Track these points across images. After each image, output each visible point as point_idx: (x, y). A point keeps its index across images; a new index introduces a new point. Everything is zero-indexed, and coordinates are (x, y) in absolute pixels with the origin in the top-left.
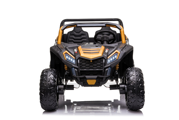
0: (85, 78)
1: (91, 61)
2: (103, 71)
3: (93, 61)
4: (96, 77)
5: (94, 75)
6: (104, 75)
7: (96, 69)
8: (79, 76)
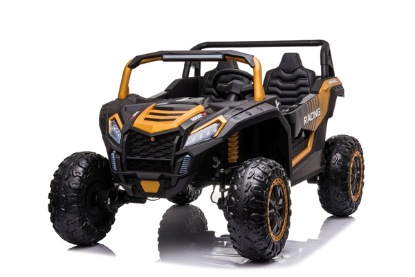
0: (135, 176)
1: (152, 139)
2: (172, 163)
3: (156, 137)
4: (158, 175)
5: (156, 170)
6: (173, 173)
7: (159, 157)
8: (123, 170)
